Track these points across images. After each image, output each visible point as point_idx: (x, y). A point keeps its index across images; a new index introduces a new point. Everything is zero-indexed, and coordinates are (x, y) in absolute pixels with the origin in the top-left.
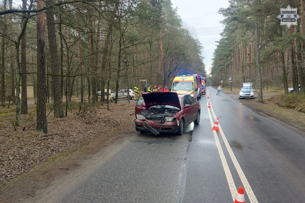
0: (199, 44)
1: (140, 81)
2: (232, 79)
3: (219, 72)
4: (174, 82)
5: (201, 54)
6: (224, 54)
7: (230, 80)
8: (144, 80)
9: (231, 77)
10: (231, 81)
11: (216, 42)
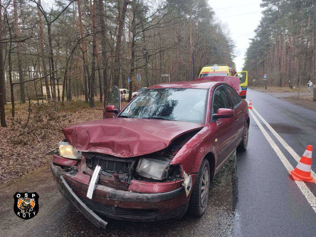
0: (231, 43)
1: (162, 75)
2: (267, 77)
3: (252, 70)
4: (201, 73)
5: (233, 53)
6: (260, 49)
7: (264, 78)
8: (167, 75)
9: (266, 75)
10: (266, 79)
11: (249, 39)
